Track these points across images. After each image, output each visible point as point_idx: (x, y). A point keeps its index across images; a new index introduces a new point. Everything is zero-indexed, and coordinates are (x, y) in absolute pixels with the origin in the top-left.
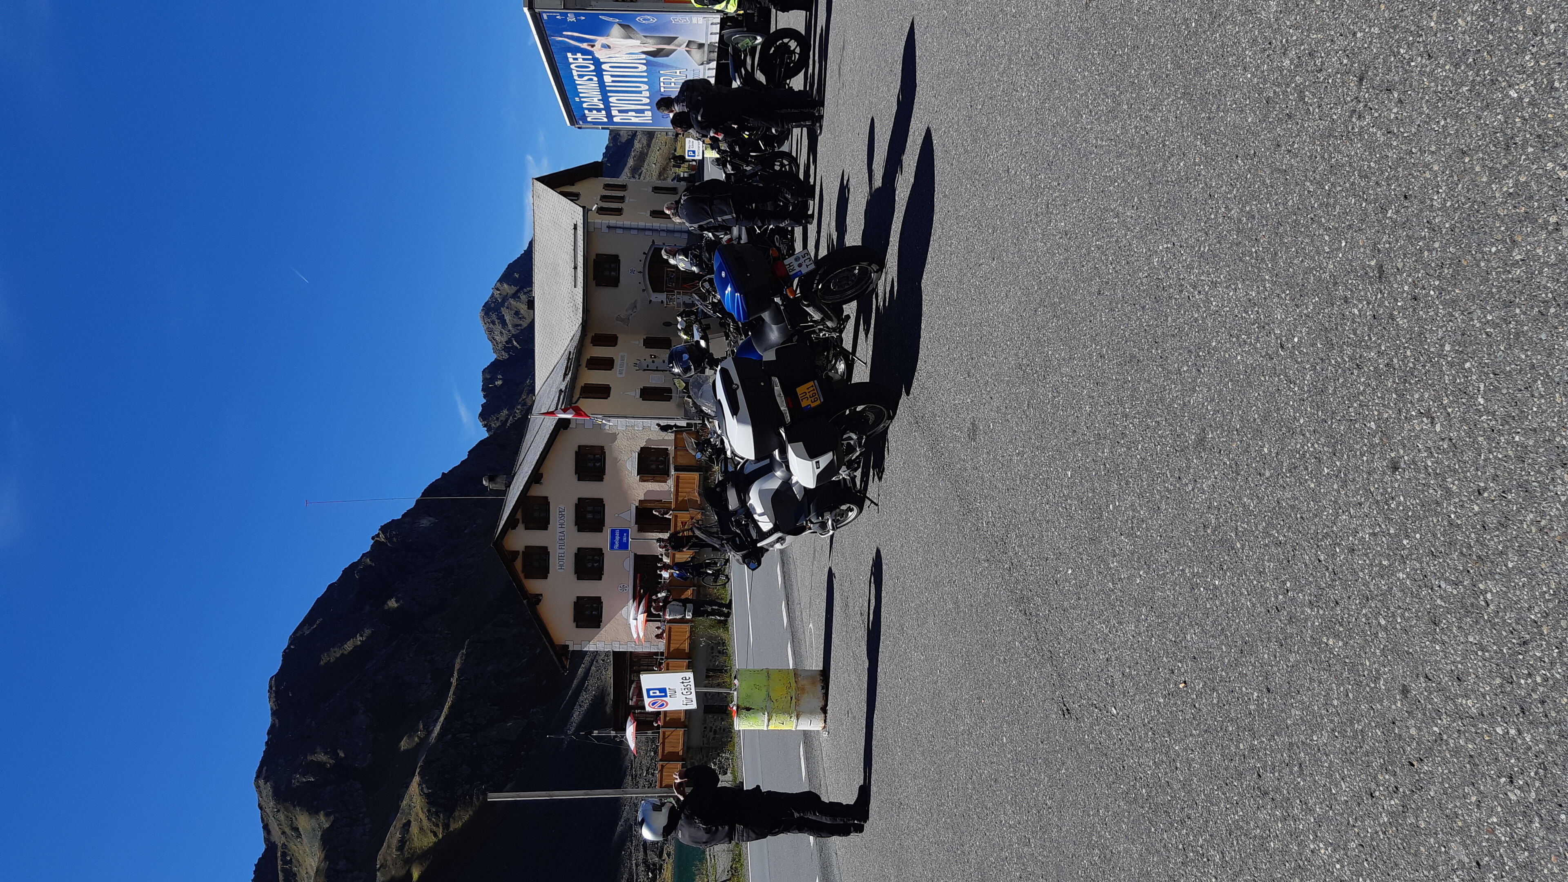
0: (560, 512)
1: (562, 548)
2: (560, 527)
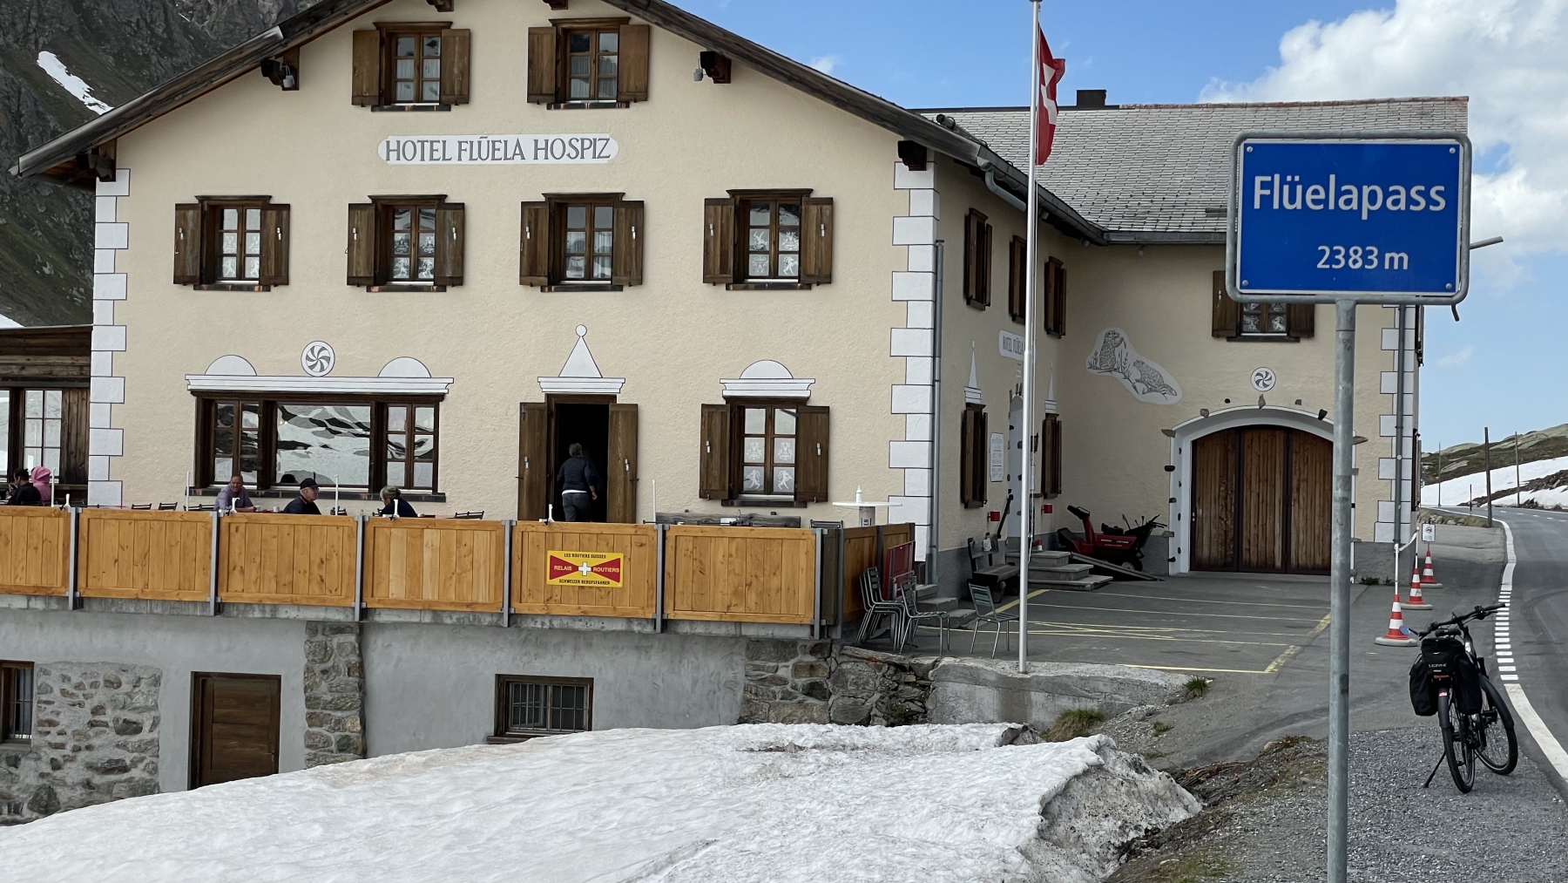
0: (594, 143)
1: (465, 155)
2: (541, 145)
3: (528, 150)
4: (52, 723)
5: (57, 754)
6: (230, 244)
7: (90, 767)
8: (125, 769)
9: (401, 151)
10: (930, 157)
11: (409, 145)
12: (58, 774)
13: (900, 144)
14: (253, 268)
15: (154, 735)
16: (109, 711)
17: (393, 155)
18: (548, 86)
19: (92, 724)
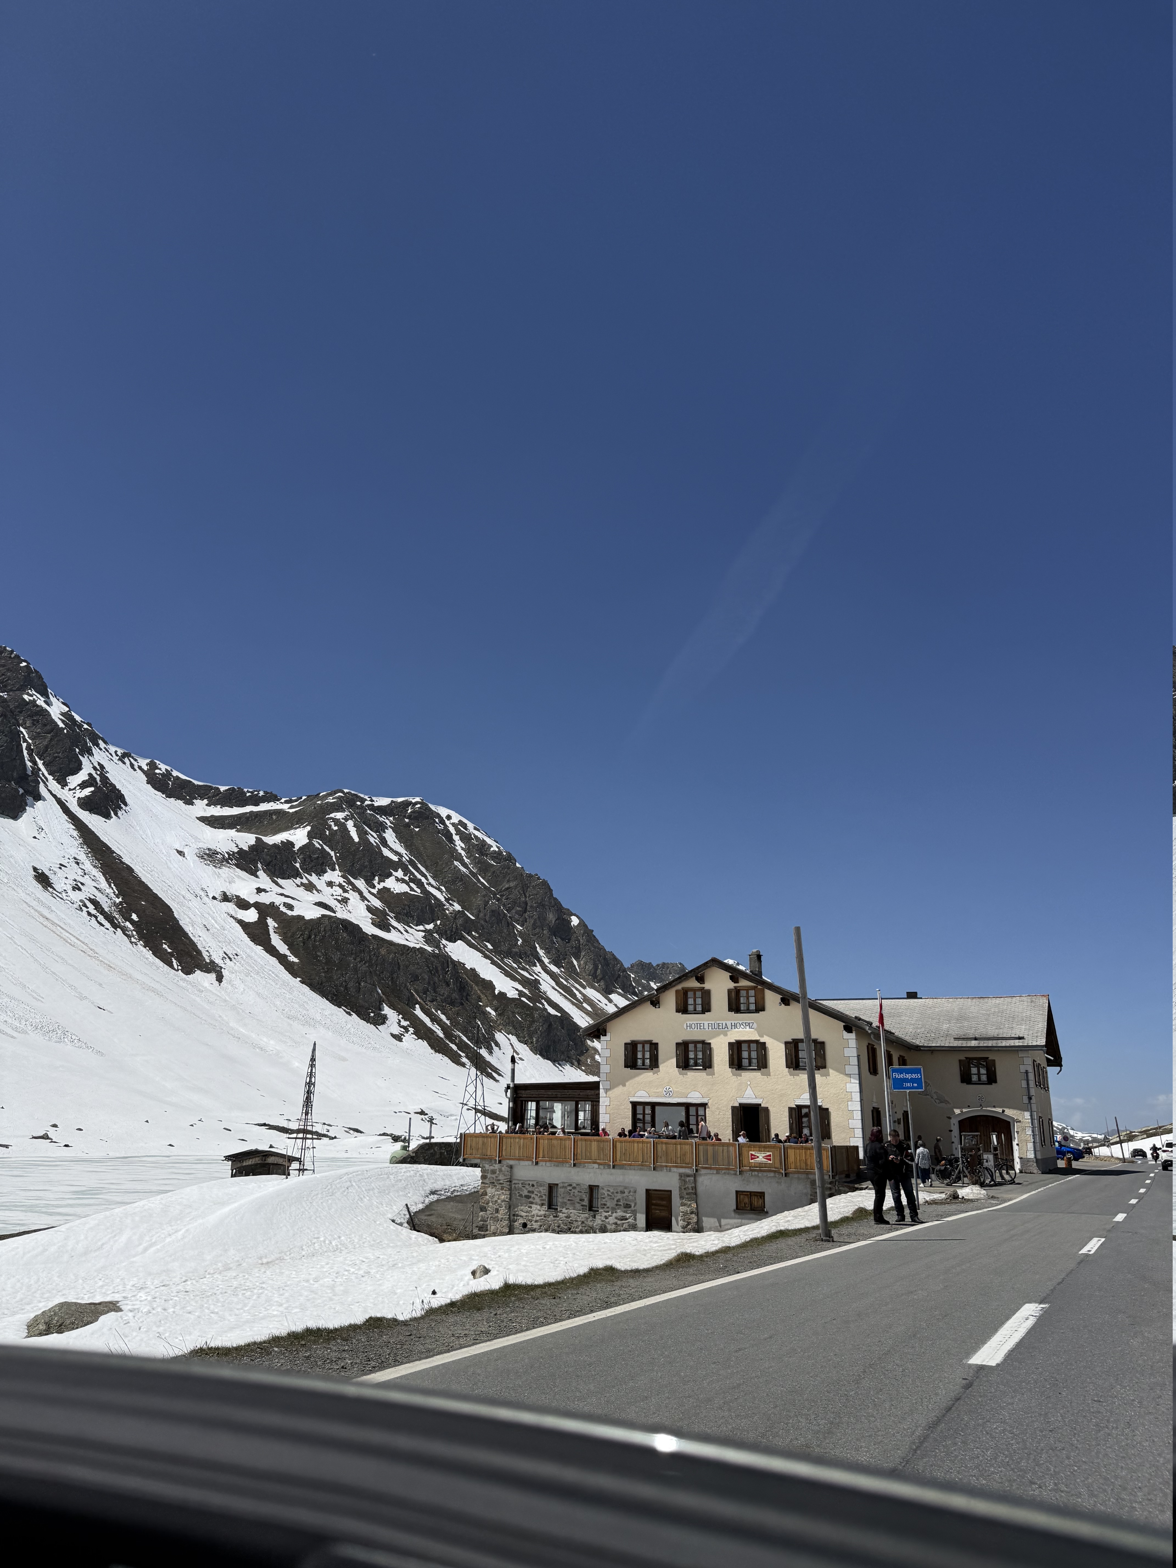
0: (749, 1024)
1: (710, 1028)
2: (733, 1024)
3: (729, 1027)
4: (605, 1205)
5: (607, 1214)
6: (640, 1055)
7: (616, 1218)
8: (627, 1219)
9: (691, 1026)
10: (854, 1028)
11: (693, 1025)
12: (607, 1220)
13: (844, 1026)
14: (648, 1062)
15: (635, 1208)
16: (621, 1201)
17: (688, 1028)
18: (734, 1007)
19: (617, 1205)
